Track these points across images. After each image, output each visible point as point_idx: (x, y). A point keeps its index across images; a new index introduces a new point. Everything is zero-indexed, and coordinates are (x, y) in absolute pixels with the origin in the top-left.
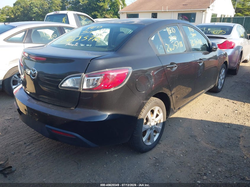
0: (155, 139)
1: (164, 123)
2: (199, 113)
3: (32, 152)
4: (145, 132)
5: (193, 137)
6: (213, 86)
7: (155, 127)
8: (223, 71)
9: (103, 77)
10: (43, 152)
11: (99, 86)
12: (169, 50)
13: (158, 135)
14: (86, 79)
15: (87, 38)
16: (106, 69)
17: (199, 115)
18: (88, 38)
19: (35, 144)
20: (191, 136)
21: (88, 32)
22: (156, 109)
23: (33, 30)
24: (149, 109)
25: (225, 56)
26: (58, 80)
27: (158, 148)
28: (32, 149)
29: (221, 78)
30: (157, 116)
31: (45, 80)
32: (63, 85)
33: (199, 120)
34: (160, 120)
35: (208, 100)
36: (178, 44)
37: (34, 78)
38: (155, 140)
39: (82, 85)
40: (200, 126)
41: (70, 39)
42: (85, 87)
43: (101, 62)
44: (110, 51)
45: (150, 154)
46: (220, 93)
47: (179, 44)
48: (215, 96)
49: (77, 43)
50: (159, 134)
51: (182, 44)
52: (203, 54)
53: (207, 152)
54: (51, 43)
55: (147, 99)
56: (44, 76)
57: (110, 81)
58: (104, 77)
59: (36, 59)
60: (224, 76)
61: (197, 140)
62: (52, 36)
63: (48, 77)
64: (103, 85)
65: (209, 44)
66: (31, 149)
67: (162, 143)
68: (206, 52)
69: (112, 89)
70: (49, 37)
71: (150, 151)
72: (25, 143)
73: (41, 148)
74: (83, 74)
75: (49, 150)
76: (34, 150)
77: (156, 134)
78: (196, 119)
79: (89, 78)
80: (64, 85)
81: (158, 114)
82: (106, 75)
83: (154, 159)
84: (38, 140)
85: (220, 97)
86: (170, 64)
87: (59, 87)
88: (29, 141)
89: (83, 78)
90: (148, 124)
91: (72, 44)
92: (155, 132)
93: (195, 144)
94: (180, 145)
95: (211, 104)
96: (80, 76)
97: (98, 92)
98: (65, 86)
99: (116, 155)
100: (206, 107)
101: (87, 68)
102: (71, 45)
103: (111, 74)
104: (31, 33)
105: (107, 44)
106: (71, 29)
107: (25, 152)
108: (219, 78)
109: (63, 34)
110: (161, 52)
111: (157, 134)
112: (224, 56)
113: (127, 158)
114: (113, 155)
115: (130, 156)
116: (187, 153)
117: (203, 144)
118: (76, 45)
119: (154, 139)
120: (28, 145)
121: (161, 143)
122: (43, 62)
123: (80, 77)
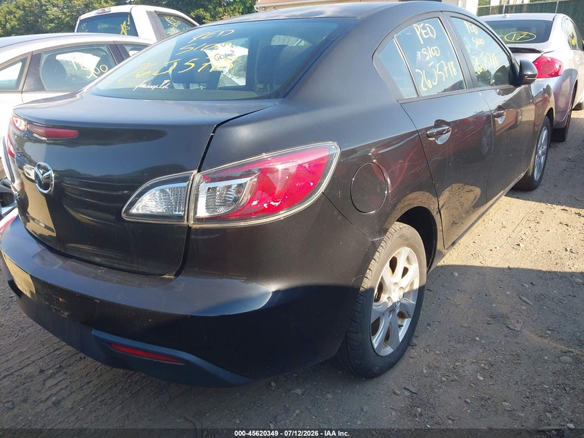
0: (402, 334)
1: (421, 289)
2: (498, 248)
3: (64, 398)
4: (377, 322)
5: (497, 318)
6: (523, 174)
7: (401, 304)
8: (545, 133)
9: (256, 179)
10: (94, 396)
11: (244, 207)
12: (426, 86)
13: (406, 323)
14: (204, 187)
15: (193, 65)
16: (261, 153)
17: (500, 256)
18: (198, 65)
19: (69, 370)
20: (493, 317)
21: (195, 47)
22: (403, 254)
23: (44, 57)
24: (388, 258)
25: (546, 95)
26: (120, 193)
27: (411, 360)
28: (62, 389)
29: (540, 152)
30: (405, 271)
31: (80, 196)
32: (134, 211)
33: (503, 269)
34: (412, 284)
35: (512, 211)
36: (446, 68)
37: (46, 192)
38: (403, 336)
39: (192, 207)
40: (508, 286)
41: (146, 71)
42: (202, 212)
43: (244, 133)
44: (269, 97)
45: (392, 380)
46: (539, 191)
47: (448, 69)
48: (529, 200)
49: (166, 81)
50: (410, 319)
51: (454, 69)
52: (499, 94)
53: (545, 361)
54: (91, 88)
55: (383, 231)
56: (77, 184)
57: (279, 188)
58: (258, 177)
59: (47, 135)
60: (545, 147)
61: (511, 327)
62: (96, 70)
63: (89, 185)
64: (255, 203)
65: (512, 65)
66: (58, 388)
67: (420, 342)
68: (507, 86)
69: (283, 215)
70: (89, 72)
71: (392, 370)
72: (42, 371)
73: (86, 381)
74: (195, 172)
75: (110, 388)
76: (68, 389)
77: (403, 322)
78: (493, 265)
79: (212, 185)
80: (138, 209)
81: (407, 266)
82: (264, 172)
83: (407, 393)
84: (78, 358)
85: (540, 201)
86: (433, 125)
87: (123, 215)
88: (51, 364)
89: (194, 185)
90: (384, 298)
91: (152, 84)
92: (402, 315)
93: (508, 339)
94: (468, 344)
95: (524, 222)
96: (185, 179)
97: (242, 224)
98: (140, 212)
99: (299, 391)
100: (513, 231)
101: (205, 153)
102: (148, 87)
103: (280, 167)
104: (38, 66)
105: (242, 82)
106: (140, 47)
107: (44, 399)
108: (537, 153)
109: (123, 60)
110: (407, 93)
111: (406, 320)
112: (544, 95)
113: (329, 396)
114: (290, 391)
115: (337, 391)
116: (492, 369)
117: (531, 338)
118: (165, 87)
119: (400, 334)
120: (50, 377)
121: (415, 345)
122: (71, 142)
123: (185, 184)
